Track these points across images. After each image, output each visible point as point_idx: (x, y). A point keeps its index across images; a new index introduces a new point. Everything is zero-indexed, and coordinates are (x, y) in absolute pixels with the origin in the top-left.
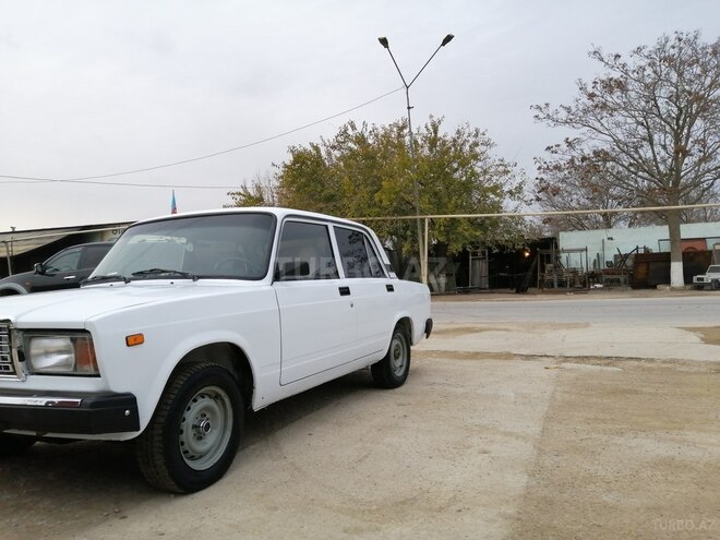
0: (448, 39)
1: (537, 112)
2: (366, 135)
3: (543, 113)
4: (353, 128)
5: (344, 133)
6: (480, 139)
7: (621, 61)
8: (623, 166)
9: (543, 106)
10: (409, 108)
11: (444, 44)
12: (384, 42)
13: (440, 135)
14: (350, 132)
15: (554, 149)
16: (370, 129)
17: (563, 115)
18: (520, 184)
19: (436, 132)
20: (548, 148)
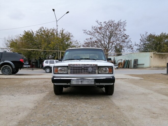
0: (68, 12)
1: (84, 31)
2: (46, 30)
3: (85, 32)
4: (43, 28)
5: (41, 29)
6: (70, 35)
7: (101, 24)
8: (99, 44)
9: (85, 30)
10: (57, 26)
11: (67, 13)
12: (54, 10)
13: (64, 33)
14: (42, 29)
15: (87, 39)
16: (47, 29)
17: (89, 33)
18: (80, 46)
19: (63, 32)
20: (86, 39)
